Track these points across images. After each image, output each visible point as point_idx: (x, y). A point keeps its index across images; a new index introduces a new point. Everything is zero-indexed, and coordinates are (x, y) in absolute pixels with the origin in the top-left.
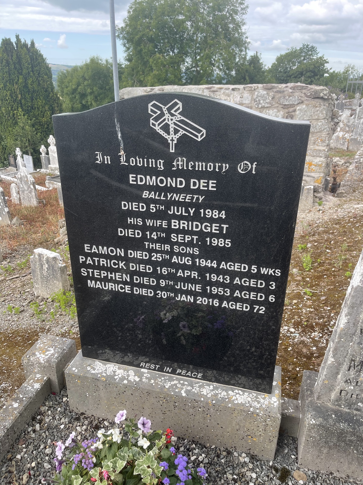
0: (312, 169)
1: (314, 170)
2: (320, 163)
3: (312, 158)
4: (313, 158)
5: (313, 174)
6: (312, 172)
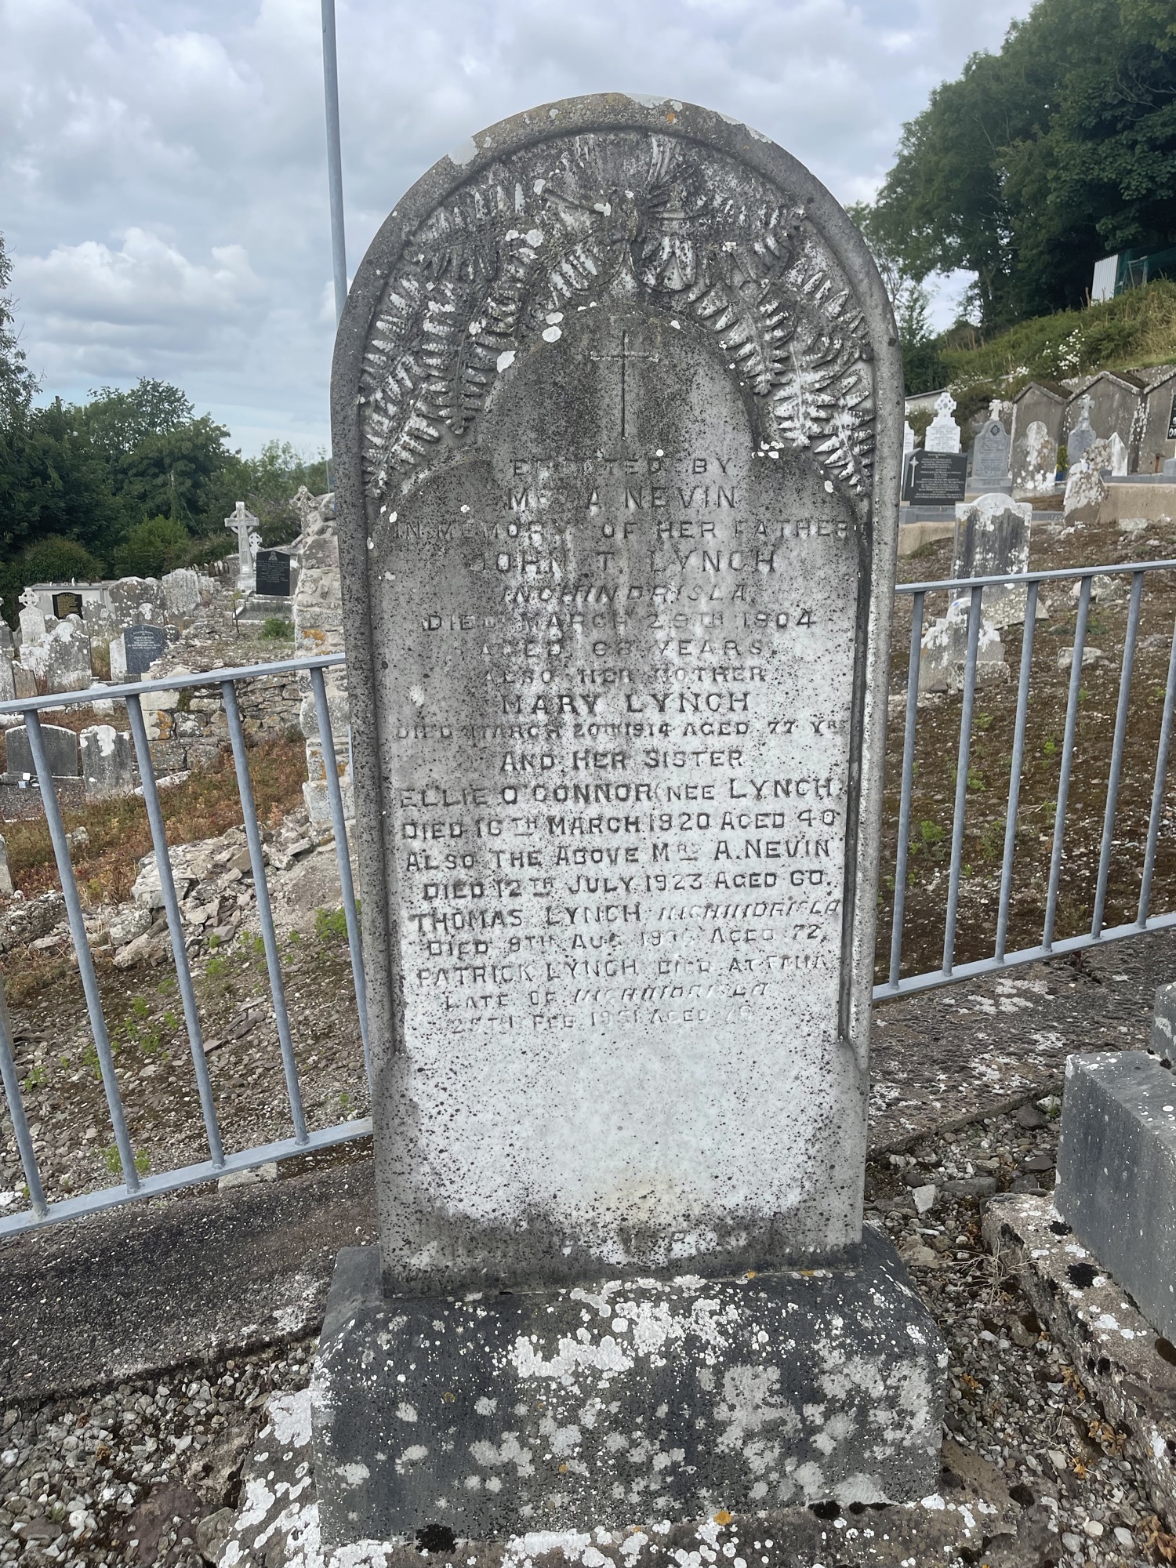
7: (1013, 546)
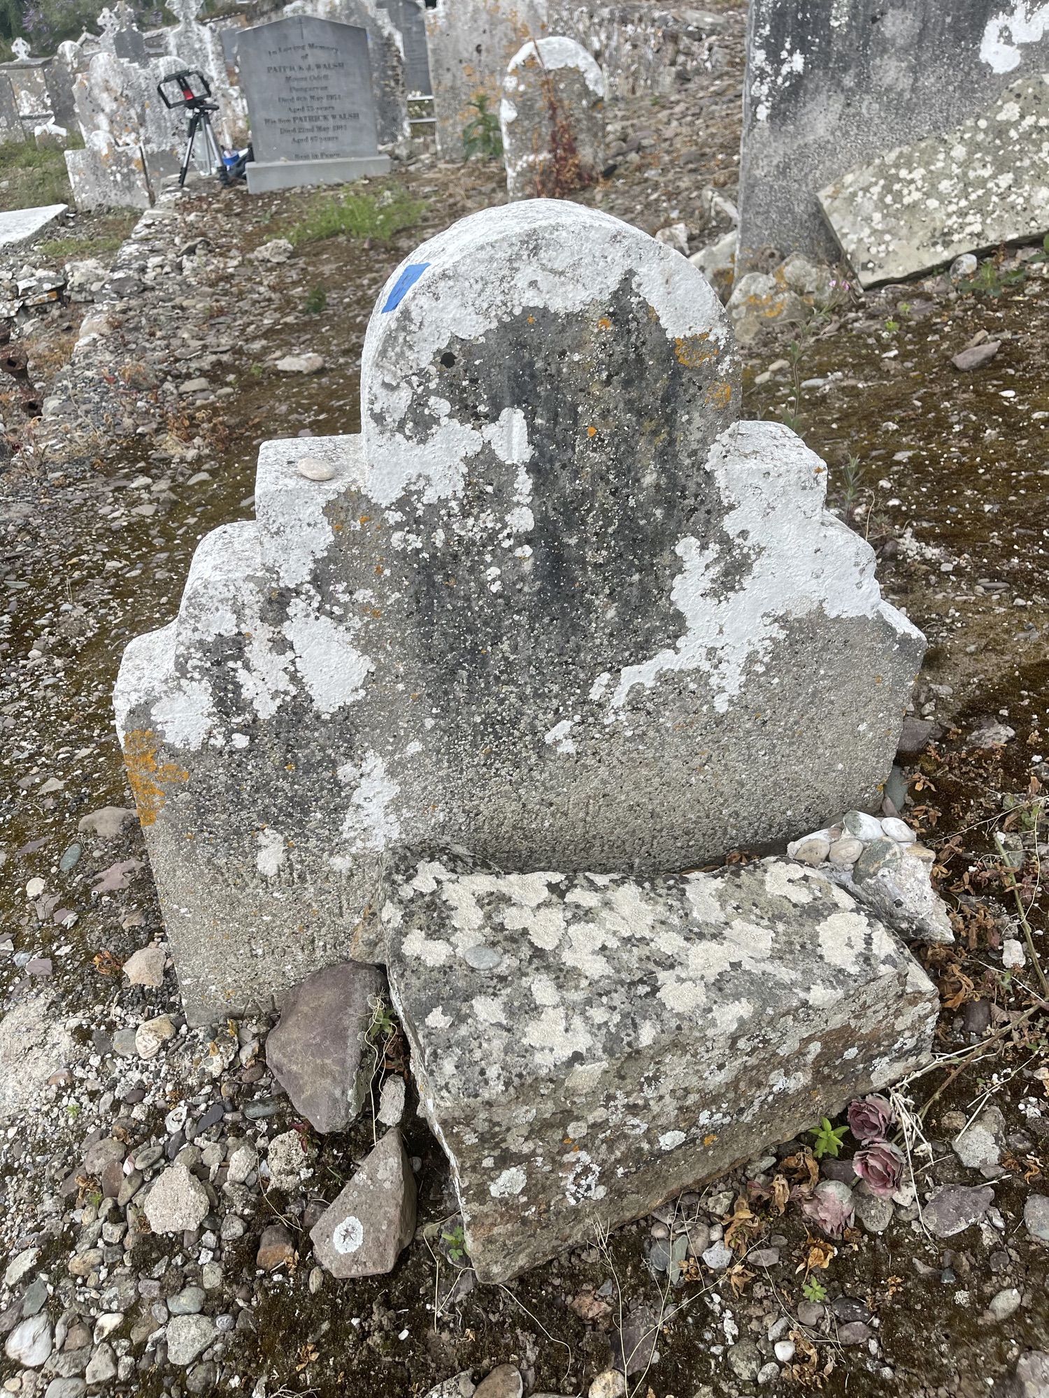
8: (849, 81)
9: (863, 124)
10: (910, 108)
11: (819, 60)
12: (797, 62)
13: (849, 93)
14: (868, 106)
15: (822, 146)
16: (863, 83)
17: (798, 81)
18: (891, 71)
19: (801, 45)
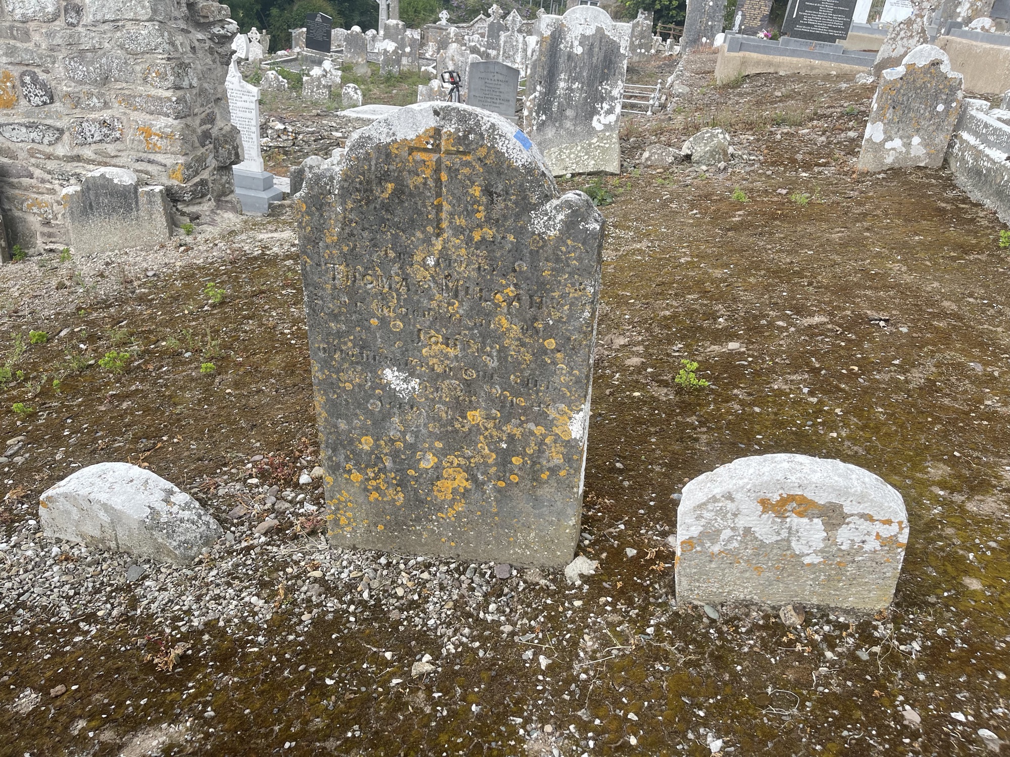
0: (155, 145)
1: (159, 148)
2: (169, 130)
3: (148, 117)
4: (152, 117)
5: (159, 158)
6: (156, 152)
7: (604, 78)
8: (557, 124)
9: (561, 136)
10: (574, 135)
11: (549, 118)
12: (544, 117)
13: (557, 128)
14: (562, 132)
15: (550, 140)
16: (561, 126)
17: (544, 122)
18: (568, 124)
19: (545, 113)
